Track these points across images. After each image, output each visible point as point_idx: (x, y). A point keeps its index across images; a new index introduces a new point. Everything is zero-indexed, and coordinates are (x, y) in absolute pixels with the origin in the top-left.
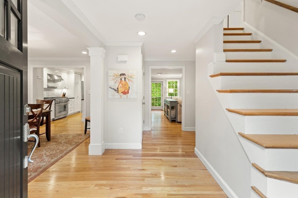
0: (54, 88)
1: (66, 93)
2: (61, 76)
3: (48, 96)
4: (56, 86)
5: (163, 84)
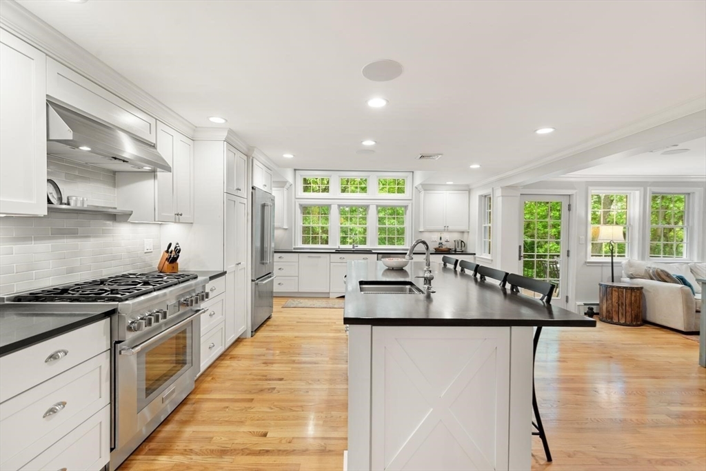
0: (114, 217)
1: (181, 247)
2: (154, 146)
3: (71, 271)
4: (126, 209)
5: (573, 208)
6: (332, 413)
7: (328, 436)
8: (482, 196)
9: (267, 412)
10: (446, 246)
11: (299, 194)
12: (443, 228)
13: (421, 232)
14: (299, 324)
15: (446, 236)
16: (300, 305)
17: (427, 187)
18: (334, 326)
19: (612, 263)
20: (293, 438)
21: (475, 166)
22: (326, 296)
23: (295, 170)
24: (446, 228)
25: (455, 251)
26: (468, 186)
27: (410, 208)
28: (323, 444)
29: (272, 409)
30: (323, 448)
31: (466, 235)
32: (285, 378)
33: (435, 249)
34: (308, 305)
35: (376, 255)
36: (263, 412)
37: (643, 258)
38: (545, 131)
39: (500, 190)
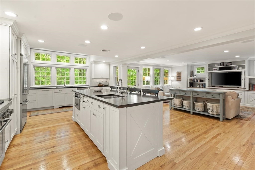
5: (139, 71)
6: (89, 151)
7: (93, 159)
8: (114, 66)
9: (58, 162)
10: (102, 84)
11: (33, 61)
12: (101, 77)
13: (93, 79)
14: (45, 122)
15: (102, 80)
16: (40, 114)
17: (95, 62)
18: (65, 120)
19: (148, 87)
20: (79, 166)
21: (117, 56)
22: (53, 108)
23: (31, 49)
24: (102, 77)
25: (105, 85)
26: (109, 63)
27: (88, 70)
28: (93, 163)
29: (59, 160)
30: (95, 164)
31: (108, 80)
32: (56, 145)
33: (98, 85)
34: (45, 113)
35: (76, 88)
36: (55, 162)
37: (153, 85)
38: (143, 48)
39: (122, 65)
